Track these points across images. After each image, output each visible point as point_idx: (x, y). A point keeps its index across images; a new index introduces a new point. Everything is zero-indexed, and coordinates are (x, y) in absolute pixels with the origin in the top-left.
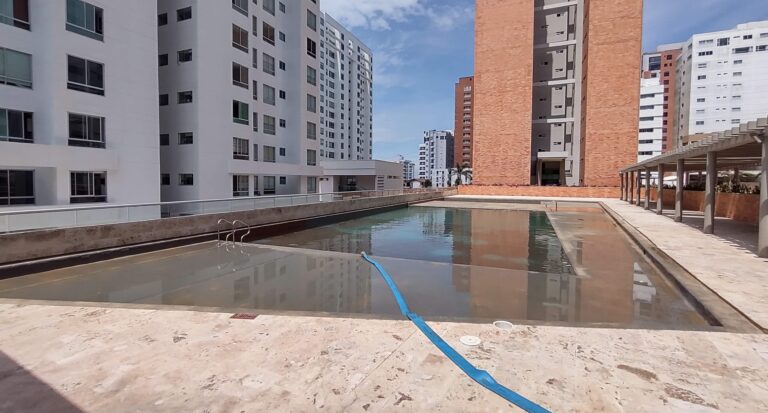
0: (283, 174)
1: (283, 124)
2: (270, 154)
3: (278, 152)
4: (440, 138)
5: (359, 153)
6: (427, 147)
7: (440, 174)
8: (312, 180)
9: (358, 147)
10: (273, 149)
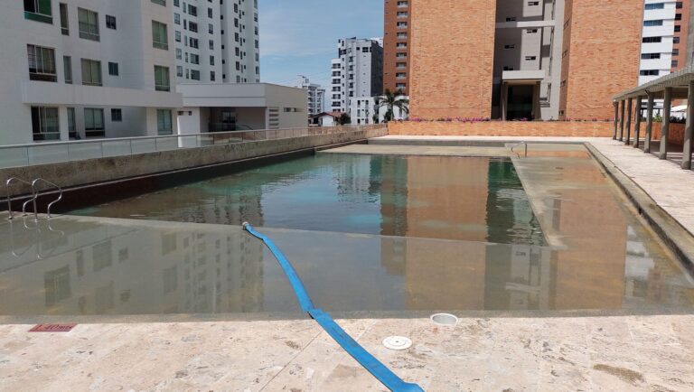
0: (117, 104)
1: (111, 23)
2: (92, 73)
3: (105, 69)
4: (361, 49)
5: (239, 73)
6: (343, 64)
7: (363, 105)
8: (165, 114)
9: (237, 63)
10: (99, 63)
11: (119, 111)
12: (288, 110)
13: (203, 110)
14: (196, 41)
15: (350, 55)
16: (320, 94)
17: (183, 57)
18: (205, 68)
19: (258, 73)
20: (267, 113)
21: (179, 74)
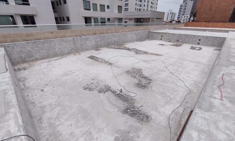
2: (103, 8)
3: (106, 7)
4: (190, 0)
5: (151, 9)
6: (184, 5)
7: (186, 18)
8: (120, 20)
9: (151, 6)
10: (104, 5)
11: (109, 19)
12: (157, 19)
13: (135, 19)
15: (186, 2)
16: (175, 15)
17: (137, 5)
18: (142, 8)
19: (156, 9)
20: (151, 19)
21: (136, 10)
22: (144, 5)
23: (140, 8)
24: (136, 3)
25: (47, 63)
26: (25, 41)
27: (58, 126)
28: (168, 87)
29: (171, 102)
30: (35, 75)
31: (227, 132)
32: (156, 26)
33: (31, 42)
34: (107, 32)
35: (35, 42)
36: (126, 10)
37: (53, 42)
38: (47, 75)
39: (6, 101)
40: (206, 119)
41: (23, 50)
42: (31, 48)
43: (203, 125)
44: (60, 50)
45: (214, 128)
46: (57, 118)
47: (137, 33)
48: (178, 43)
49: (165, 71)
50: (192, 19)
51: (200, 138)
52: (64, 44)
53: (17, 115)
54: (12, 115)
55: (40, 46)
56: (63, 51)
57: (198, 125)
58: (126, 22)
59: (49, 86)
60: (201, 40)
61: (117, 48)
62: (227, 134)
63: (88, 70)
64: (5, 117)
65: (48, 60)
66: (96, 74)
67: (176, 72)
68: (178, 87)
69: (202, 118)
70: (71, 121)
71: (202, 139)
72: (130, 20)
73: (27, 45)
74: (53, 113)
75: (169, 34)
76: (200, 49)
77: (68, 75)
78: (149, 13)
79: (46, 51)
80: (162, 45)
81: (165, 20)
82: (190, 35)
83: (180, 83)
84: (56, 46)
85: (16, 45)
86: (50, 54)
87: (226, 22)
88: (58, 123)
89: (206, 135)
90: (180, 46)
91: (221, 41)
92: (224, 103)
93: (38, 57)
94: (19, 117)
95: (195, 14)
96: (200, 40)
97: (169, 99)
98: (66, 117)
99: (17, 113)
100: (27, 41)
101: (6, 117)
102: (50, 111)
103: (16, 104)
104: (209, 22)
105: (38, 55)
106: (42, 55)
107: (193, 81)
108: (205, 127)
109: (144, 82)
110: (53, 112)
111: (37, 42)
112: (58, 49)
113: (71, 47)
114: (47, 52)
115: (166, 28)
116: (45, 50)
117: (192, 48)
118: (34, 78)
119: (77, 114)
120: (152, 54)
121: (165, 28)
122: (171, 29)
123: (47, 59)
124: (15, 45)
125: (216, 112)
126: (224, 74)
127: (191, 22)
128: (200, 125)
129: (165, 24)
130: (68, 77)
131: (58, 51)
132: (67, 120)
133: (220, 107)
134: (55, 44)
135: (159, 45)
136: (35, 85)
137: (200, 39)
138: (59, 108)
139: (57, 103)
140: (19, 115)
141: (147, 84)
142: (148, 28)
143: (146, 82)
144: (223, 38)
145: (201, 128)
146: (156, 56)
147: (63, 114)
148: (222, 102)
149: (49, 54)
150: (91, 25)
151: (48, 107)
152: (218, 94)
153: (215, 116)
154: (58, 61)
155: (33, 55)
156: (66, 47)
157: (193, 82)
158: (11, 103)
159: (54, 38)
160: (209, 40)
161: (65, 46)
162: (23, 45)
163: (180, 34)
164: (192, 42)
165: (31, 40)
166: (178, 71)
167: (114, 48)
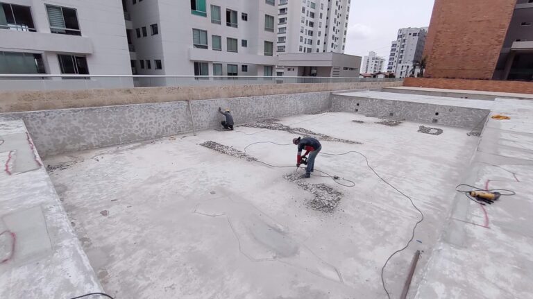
0: (245, 62)
1: (245, 17)
2: (233, 44)
3: (240, 43)
4: (412, 35)
5: (333, 49)
6: (399, 44)
7: (405, 68)
8: (269, 69)
9: (332, 44)
10: (236, 40)
11: (246, 66)
12: (346, 69)
13: (300, 68)
14: (312, 32)
15: (404, 38)
16: (381, 62)
17: (304, 41)
18: (315, 47)
19: (343, 49)
20: (332, 70)
21: (301, 50)
22: (319, 41)
23: (310, 46)
24: (301, 37)
25: (112, 156)
26: (70, 107)
27: (142, 290)
28: (377, 210)
29: (387, 240)
30: (87, 180)
31: (502, 284)
32: (345, 84)
33: (82, 110)
34: (243, 92)
35: (91, 109)
36: (281, 49)
37: (129, 111)
38: (114, 181)
39: (49, 225)
40: (458, 262)
41: (63, 125)
42: (80, 122)
43: (455, 271)
44: (142, 129)
45: (475, 277)
46: (141, 272)
47: (305, 96)
48: (392, 119)
49: (369, 176)
50: (418, 70)
51: (450, 294)
52: (152, 115)
53: (77, 251)
54: (67, 253)
55: (100, 117)
56: (147, 131)
57: (444, 272)
58: (279, 74)
59: (119, 203)
60: (440, 114)
61: (265, 127)
62: (501, 289)
63: (203, 172)
64: (53, 255)
65: (114, 149)
66: (221, 181)
67: (392, 178)
68: (399, 209)
69: (450, 259)
70: (171, 279)
71: (454, 297)
72: (289, 69)
73: (73, 115)
74: (131, 262)
75: (372, 99)
76: (440, 132)
77: (161, 181)
78: (330, 57)
79: (112, 130)
80: (359, 122)
81: (362, 71)
82: (416, 103)
83: (403, 202)
84: (134, 120)
85: (50, 116)
86: (120, 135)
87: (487, 79)
88: (142, 283)
89: (460, 289)
90: (396, 124)
91: (480, 117)
92: (493, 232)
93: (93, 141)
94: (82, 256)
95: (422, 62)
96: (437, 114)
97: (381, 233)
98: (161, 271)
99: (78, 248)
100: (73, 107)
101: (55, 255)
102: (125, 257)
103: (70, 231)
104: (454, 78)
105: (93, 137)
106: (102, 137)
107: (430, 197)
108: (459, 275)
109: (326, 197)
110: (130, 260)
111: (95, 109)
112: (137, 127)
113: (165, 122)
114: (114, 131)
115: (366, 87)
116: (111, 126)
117: (423, 130)
118: (84, 186)
119: (185, 265)
120: (339, 140)
121: (364, 89)
122: (376, 90)
123: (112, 146)
124: (48, 115)
125: (477, 249)
126: (489, 181)
127: (416, 76)
128: (448, 273)
129: (362, 81)
130: (159, 186)
131: (137, 129)
132: (163, 276)
133: (485, 241)
134: (133, 114)
135: (354, 123)
136: (87, 203)
137: (436, 111)
138: (143, 251)
139: (139, 240)
140: (81, 252)
141: (333, 202)
142: (329, 88)
143: (331, 199)
144: (484, 110)
145: (450, 276)
146: (348, 145)
147: (154, 264)
148: (489, 231)
149: (118, 136)
150: (208, 78)
151: (118, 249)
152: (480, 217)
153: (477, 256)
154: (137, 150)
155: (84, 137)
156: (156, 122)
157: (429, 199)
158: (61, 230)
159: (131, 103)
160: (455, 115)
161: (153, 121)
162: (64, 115)
163: (396, 101)
164: (421, 116)
165: (84, 106)
166: (396, 176)
167: (258, 127)
